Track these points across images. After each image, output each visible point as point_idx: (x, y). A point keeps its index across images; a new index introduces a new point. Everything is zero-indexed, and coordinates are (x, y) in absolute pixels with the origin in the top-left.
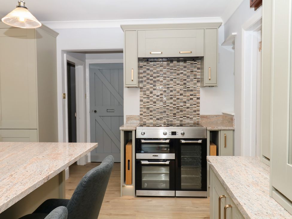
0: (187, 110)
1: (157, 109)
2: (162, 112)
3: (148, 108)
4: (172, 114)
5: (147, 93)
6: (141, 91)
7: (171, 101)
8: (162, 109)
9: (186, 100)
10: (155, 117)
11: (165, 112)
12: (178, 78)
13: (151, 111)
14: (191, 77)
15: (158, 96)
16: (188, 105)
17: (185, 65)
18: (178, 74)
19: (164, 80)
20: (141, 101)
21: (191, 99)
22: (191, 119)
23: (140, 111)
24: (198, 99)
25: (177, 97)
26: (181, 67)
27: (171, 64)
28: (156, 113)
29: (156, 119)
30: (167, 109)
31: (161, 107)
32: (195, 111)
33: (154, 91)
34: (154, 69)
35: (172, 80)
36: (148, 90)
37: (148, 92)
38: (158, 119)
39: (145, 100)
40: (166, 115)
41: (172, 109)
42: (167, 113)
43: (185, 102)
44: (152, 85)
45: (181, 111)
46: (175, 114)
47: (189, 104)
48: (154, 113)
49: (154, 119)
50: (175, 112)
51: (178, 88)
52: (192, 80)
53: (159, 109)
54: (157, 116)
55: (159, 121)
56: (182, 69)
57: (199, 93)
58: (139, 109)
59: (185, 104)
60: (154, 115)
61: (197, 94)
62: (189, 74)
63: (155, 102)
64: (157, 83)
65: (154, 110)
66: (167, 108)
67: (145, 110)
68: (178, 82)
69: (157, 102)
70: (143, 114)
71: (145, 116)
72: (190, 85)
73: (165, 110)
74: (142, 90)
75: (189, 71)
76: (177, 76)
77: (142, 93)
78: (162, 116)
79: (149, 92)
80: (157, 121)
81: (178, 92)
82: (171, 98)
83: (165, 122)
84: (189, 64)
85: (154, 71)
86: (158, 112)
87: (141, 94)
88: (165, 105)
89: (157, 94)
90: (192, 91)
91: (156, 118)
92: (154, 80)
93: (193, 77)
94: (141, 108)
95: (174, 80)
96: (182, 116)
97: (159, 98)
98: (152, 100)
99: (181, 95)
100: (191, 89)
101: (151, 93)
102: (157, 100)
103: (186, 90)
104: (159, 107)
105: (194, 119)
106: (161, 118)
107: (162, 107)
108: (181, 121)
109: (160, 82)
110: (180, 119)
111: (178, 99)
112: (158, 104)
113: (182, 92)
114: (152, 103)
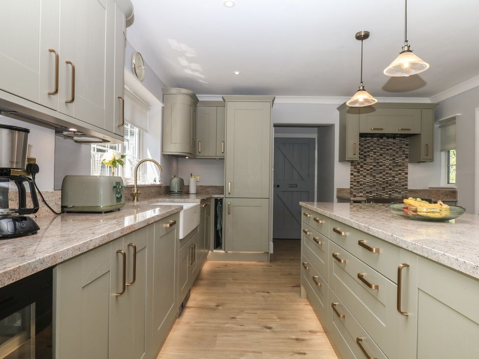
0: (396, 184)
2: (372, 186)
3: (358, 182)
4: (382, 188)
6: (351, 165)
7: (381, 175)
8: (372, 183)
9: (394, 174)
11: (374, 186)
12: (387, 154)
13: (361, 185)
14: (399, 153)
15: (368, 170)
16: (397, 179)
17: (394, 141)
18: (387, 150)
19: (374, 155)
20: (352, 174)
21: (400, 174)
22: (400, 193)
23: (351, 184)
24: (407, 174)
25: (386, 171)
26: (390, 143)
27: (381, 140)
29: (365, 192)
32: (403, 186)
33: (364, 165)
34: (364, 145)
35: (381, 155)
36: (358, 164)
37: (358, 166)
38: (367, 193)
39: (355, 174)
40: (375, 189)
41: (382, 183)
42: (376, 187)
43: (394, 177)
44: (363, 160)
45: (390, 185)
46: (384, 188)
47: (398, 179)
48: (364, 187)
50: (385, 186)
51: (387, 163)
52: (400, 156)
53: (368, 183)
54: (367, 190)
56: (391, 145)
57: (408, 168)
58: (349, 183)
59: (394, 179)
60: (364, 189)
61: (405, 169)
62: (398, 150)
63: (365, 176)
64: (368, 158)
65: (364, 184)
66: (376, 182)
67: (355, 184)
68: (387, 157)
69: (367, 176)
70: (353, 188)
71: (355, 189)
72: (399, 160)
73: (375, 184)
75: (398, 147)
76: (387, 152)
77: (353, 167)
78: (371, 190)
79: (360, 166)
81: (387, 167)
82: (381, 173)
83: (374, 195)
84: (398, 140)
86: (368, 186)
87: (351, 168)
88: (375, 179)
90: (400, 166)
92: (364, 155)
93: (402, 153)
94: (351, 181)
95: (383, 155)
96: (391, 190)
97: (369, 172)
98: (362, 174)
99: (390, 169)
100: (399, 164)
101: (362, 167)
102: (367, 174)
103: (395, 165)
104: (369, 181)
105: (402, 193)
106: (371, 192)
107: (372, 181)
108: (390, 195)
109: (371, 157)
110: (389, 192)
111: (387, 173)
112: (368, 178)
113: (390, 167)
114: (362, 177)
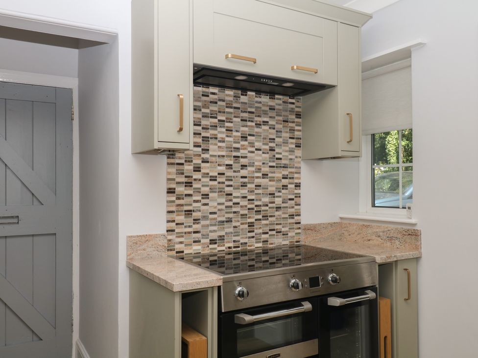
0: (277, 213)
1: (211, 213)
2: (223, 222)
3: (189, 213)
4: (246, 226)
5: (187, 170)
6: (168, 164)
7: (244, 191)
8: (223, 213)
9: (274, 189)
10: (205, 236)
11: (229, 221)
12: (258, 135)
13: (196, 221)
14: (284, 135)
15: (213, 179)
16: (278, 201)
17: (272, 103)
18: (258, 125)
19: (227, 136)
20: (171, 191)
21: (285, 187)
22: (285, 234)
23: (168, 221)
24: (298, 186)
25: (257, 181)
26: (264, 108)
27: (244, 99)
28: (208, 226)
29: (208, 241)
30: (235, 212)
31: (220, 207)
32: (292, 216)
33: (203, 165)
34: (205, 106)
35: (244, 138)
36: (188, 160)
37: (188, 168)
38: (213, 242)
39: (181, 189)
40: (231, 230)
41: (246, 212)
42: (234, 224)
43: (272, 194)
44: (199, 149)
45: (265, 217)
46: (251, 225)
47: (280, 199)
48: (203, 226)
49: (203, 241)
50: (252, 220)
51: (259, 158)
52: (285, 143)
53: (215, 213)
54: (211, 234)
55: (215, 246)
56: (265, 113)
57: (300, 173)
58: (164, 217)
59: (272, 200)
60: (204, 231)
61: (296, 175)
62: (281, 126)
63: (206, 196)
64: (212, 144)
65: (205, 218)
66: (234, 210)
67: (181, 218)
68: (258, 145)
69: (211, 195)
70: (177, 231)
71: (180, 235)
72: (282, 152)
73: (231, 215)
74: (172, 161)
75: (281, 118)
76: (257, 130)
77: (173, 170)
78: (223, 233)
79: (191, 168)
80: (211, 246)
81: (259, 170)
82: (244, 185)
83: (229, 248)
84: (281, 102)
85: (204, 110)
86: (213, 222)
87: (169, 173)
88: (230, 204)
89: (211, 174)
90: (285, 167)
91: (207, 238)
92: (204, 134)
93: (288, 135)
94: (169, 212)
95: (249, 138)
96: (267, 229)
97: (215, 183)
98: (198, 190)
99: (265, 175)
100: (283, 162)
101: (197, 169)
102: (212, 190)
103: (274, 164)
104: (215, 207)
105: (290, 234)
106: (222, 238)
107: (223, 207)
108: (265, 241)
109: (220, 141)
110: (264, 236)
111: (258, 186)
112: (214, 200)
113: (265, 169)
114: (199, 198)
